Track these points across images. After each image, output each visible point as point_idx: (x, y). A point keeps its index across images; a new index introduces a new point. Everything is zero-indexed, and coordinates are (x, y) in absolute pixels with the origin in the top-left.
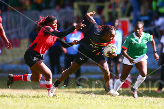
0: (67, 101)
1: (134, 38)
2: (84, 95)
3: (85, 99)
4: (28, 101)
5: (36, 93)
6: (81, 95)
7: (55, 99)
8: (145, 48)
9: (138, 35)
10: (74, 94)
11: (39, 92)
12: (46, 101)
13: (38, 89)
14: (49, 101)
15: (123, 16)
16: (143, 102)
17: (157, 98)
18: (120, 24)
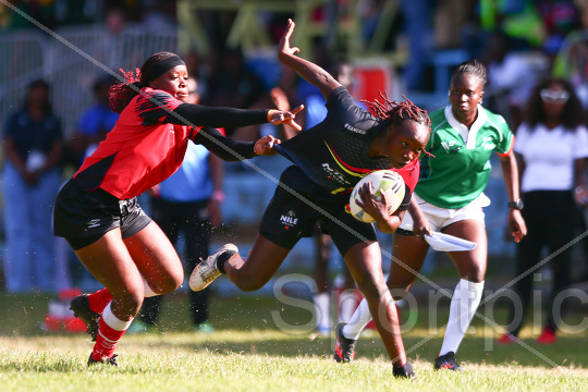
0: (157, 382)
1: (447, 126)
2: (221, 358)
3: (224, 374)
4: (5, 383)
5: (33, 352)
6: (208, 359)
7: (107, 372)
8: (485, 168)
9: (465, 118)
10: (182, 354)
11: (43, 345)
12: (71, 381)
13: (42, 334)
14: (86, 382)
15: (367, 50)
16: (449, 382)
17: (501, 368)
18: (358, 82)
